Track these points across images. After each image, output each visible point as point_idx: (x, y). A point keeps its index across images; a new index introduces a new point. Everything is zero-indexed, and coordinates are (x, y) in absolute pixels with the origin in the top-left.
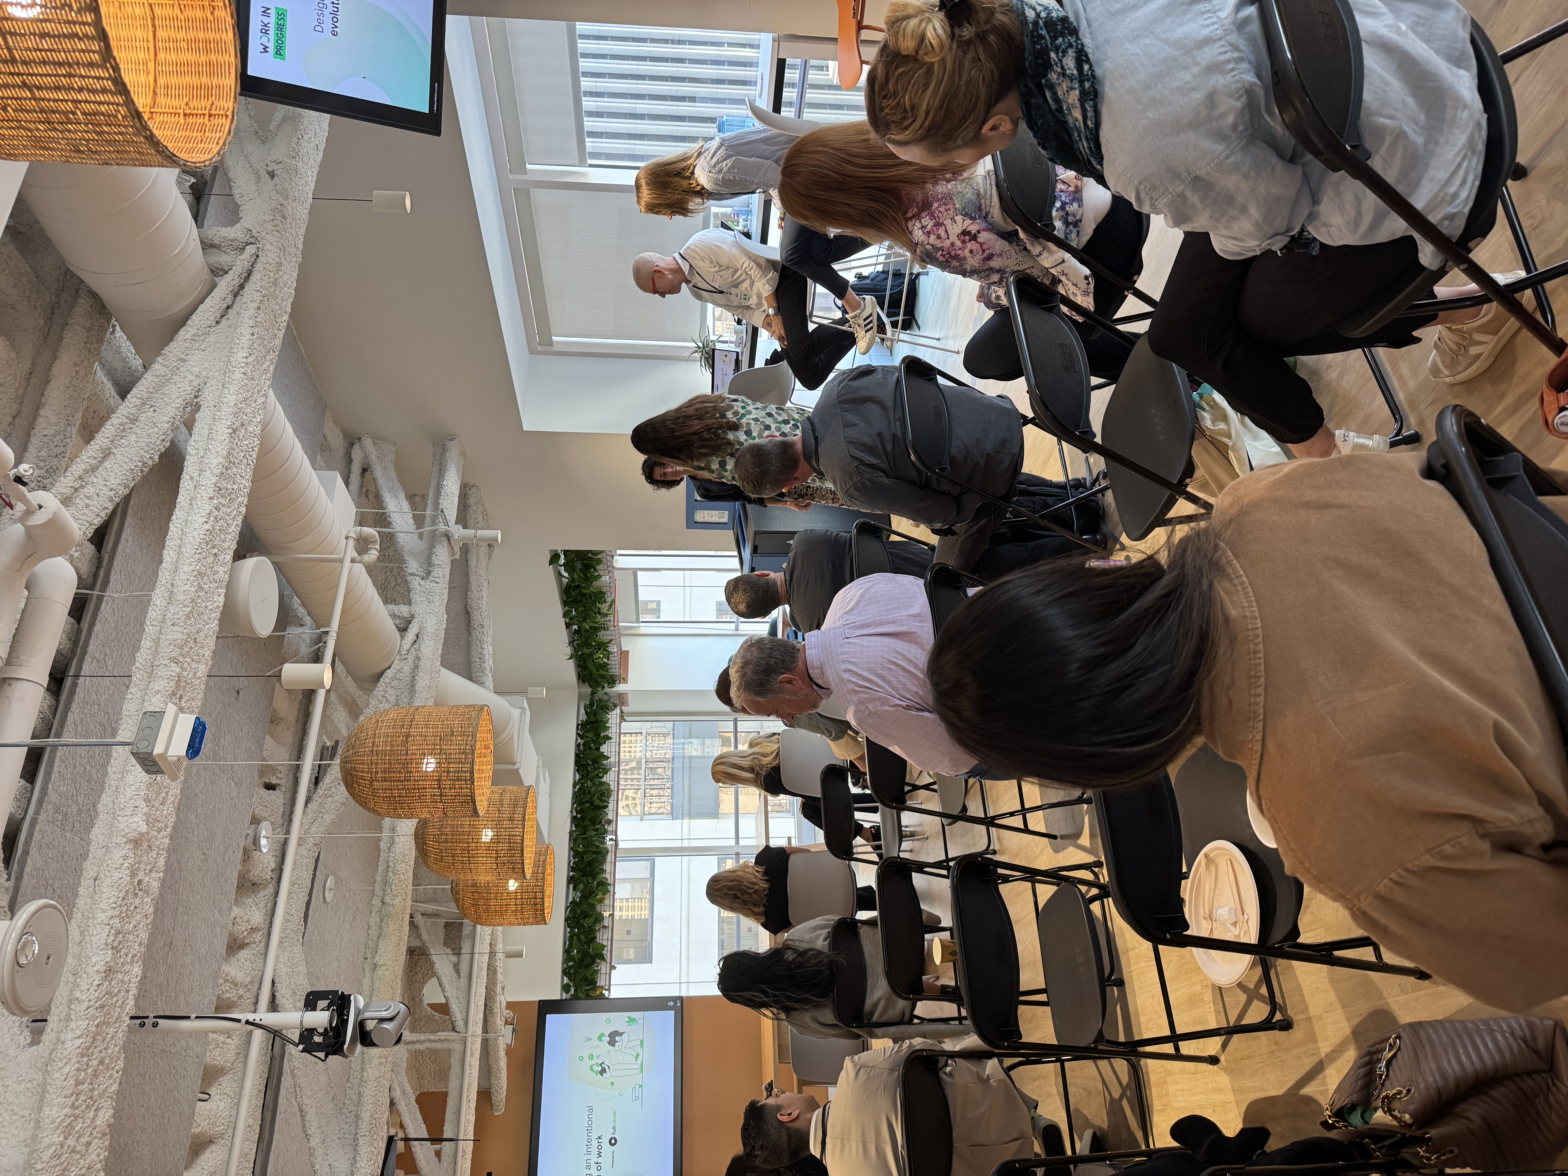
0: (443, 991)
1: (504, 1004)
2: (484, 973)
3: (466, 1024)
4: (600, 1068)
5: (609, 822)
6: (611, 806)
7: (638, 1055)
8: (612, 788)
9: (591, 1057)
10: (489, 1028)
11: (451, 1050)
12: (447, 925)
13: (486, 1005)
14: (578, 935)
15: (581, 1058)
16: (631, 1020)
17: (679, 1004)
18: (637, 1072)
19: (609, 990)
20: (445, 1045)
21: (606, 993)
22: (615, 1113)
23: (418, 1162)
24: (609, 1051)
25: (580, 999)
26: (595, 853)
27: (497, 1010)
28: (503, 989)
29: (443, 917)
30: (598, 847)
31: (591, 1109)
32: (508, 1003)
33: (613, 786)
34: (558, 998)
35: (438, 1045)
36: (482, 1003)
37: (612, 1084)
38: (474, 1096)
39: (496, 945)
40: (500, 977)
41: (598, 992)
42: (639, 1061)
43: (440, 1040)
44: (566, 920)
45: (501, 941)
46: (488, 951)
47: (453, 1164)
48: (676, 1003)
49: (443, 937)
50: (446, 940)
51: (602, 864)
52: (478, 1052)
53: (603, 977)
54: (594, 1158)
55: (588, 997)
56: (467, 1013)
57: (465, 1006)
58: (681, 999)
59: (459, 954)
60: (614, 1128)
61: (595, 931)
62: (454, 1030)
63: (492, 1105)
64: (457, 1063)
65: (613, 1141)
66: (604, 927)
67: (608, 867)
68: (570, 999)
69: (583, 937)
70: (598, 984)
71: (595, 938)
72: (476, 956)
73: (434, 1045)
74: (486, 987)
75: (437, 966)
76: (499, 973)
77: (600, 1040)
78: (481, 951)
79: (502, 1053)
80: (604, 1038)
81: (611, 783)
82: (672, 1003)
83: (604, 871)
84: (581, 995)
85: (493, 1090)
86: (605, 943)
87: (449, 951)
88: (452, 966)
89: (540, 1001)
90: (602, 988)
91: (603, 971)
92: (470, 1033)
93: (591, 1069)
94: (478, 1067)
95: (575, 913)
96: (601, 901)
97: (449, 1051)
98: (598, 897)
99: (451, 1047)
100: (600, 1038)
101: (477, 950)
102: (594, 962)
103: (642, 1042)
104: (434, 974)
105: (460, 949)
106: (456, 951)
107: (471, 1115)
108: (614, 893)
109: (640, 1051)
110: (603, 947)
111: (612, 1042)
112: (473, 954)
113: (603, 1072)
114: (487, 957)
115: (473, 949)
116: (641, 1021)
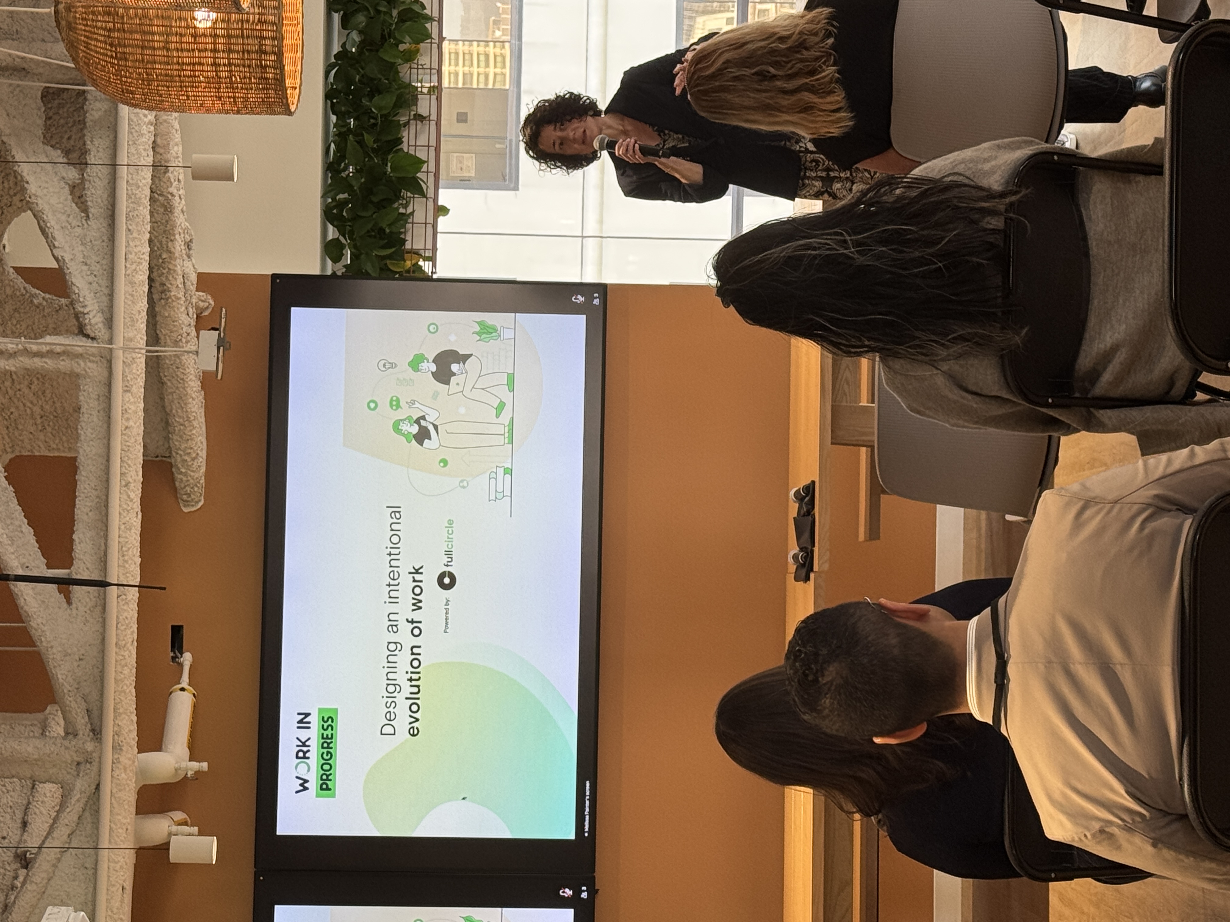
0: (52, 247)
1: (194, 278)
2: (145, 211)
3: (109, 322)
4: (415, 429)
7: (502, 406)
9: (395, 404)
10: (163, 332)
11: (78, 376)
12: (47, 95)
13: (151, 280)
14: (358, 133)
15: (372, 405)
16: (486, 331)
17: (596, 302)
18: (500, 440)
19: (432, 259)
20: (64, 365)
21: (426, 266)
22: (450, 522)
24: (435, 395)
25: (367, 276)
27: (177, 292)
28: (188, 245)
29: (39, 76)
31: (396, 512)
32: (200, 276)
34: (317, 271)
35: (49, 364)
36: (143, 277)
37: (445, 462)
38: (136, 475)
39: (166, 147)
40: (180, 220)
41: (408, 264)
42: (505, 418)
43: (50, 354)
45: (177, 137)
46: (150, 160)
48: (590, 298)
49: (40, 122)
50: (47, 128)
52: (141, 382)
53: (418, 230)
54: (405, 609)
55: (386, 273)
56: (111, 295)
57: (104, 283)
58: (602, 289)
59: (81, 164)
60: (449, 553)
62: (82, 331)
63: (175, 489)
64: (94, 403)
65: (447, 580)
66: (420, 118)
68: (343, 276)
69: (369, 139)
70: (408, 246)
72: (123, 172)
73: (37, 362)
74: (150, 241)
75: (32, 188)
76: (177, 211)
77: (416, 369)
78: (134, 160)
79: (194, 386)
80: (424, 365)
82: (581, 299)
84: (369, 268)
85: (177, 460)
86: (421, 154)
87: (57, 155)
88: (67, 190)
89: (274, 276)
90: (416, 253)
92: (119, 341)
93: (396, 427)
94: (141, 414)
95: (349, 81)
96: (410, 57)
97: (74, 378)
98: (402, 47)
99: (78, 370)
100: (415, 364)
101: (123, 158)
102: (398, 197)
103: (511, 379)
104: (27, 205)
105: (84, 152)
106: (75, 155)
107: (132, 515)
108: (442, 39)
109: (507, 397)
110: (419, 163)
111: (443, 375)
112: (114, 166)
113: (422, 436)
114: (147, 174)
115: (114, 155)
116: (509, 334)
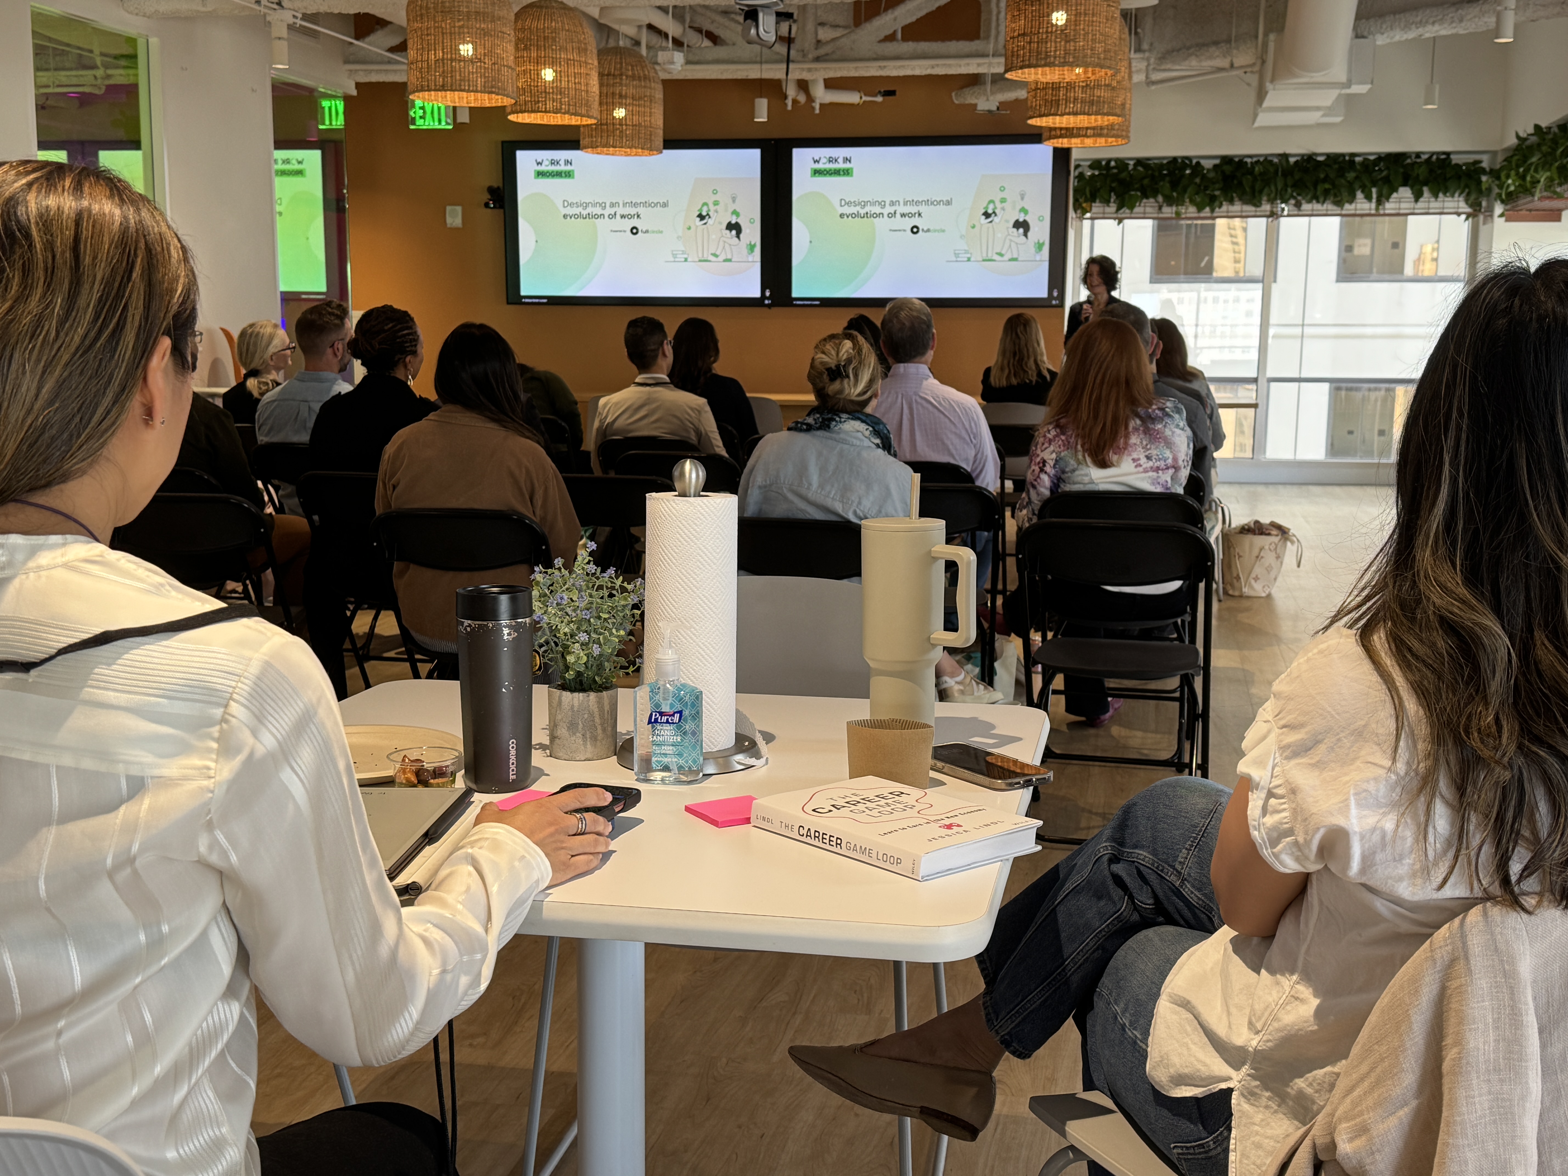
5: (1298, 205)
6: (1317, 206)
8: (1347, 206)
15: (1004, 189)
17: (1054, 302)
18: (984, 255)
22: (944, 231)
23: (878, 18)
26: (1253, 188)
30: (1261, 192)
31: (949, 203)
33: (1349, 208)
44: (1175, 159)
47: (875, 56)
48: (1055, 299)
51: (1240, 199)
60: (928, 230)
61: (1155, 197)
65: (915, 230)
66: (1160, 208)
67: (1237, 207)
71: (1147, 198)
77: (1020, 211)
80: (1022, 215)
81: (1353, 206)
83: (1231, 201)
91: (1108, 210)
93: (991, 201)
100: (1023, 210)
102: (1117, 198)
103: (1015, 260)
111: (1017, 225)
